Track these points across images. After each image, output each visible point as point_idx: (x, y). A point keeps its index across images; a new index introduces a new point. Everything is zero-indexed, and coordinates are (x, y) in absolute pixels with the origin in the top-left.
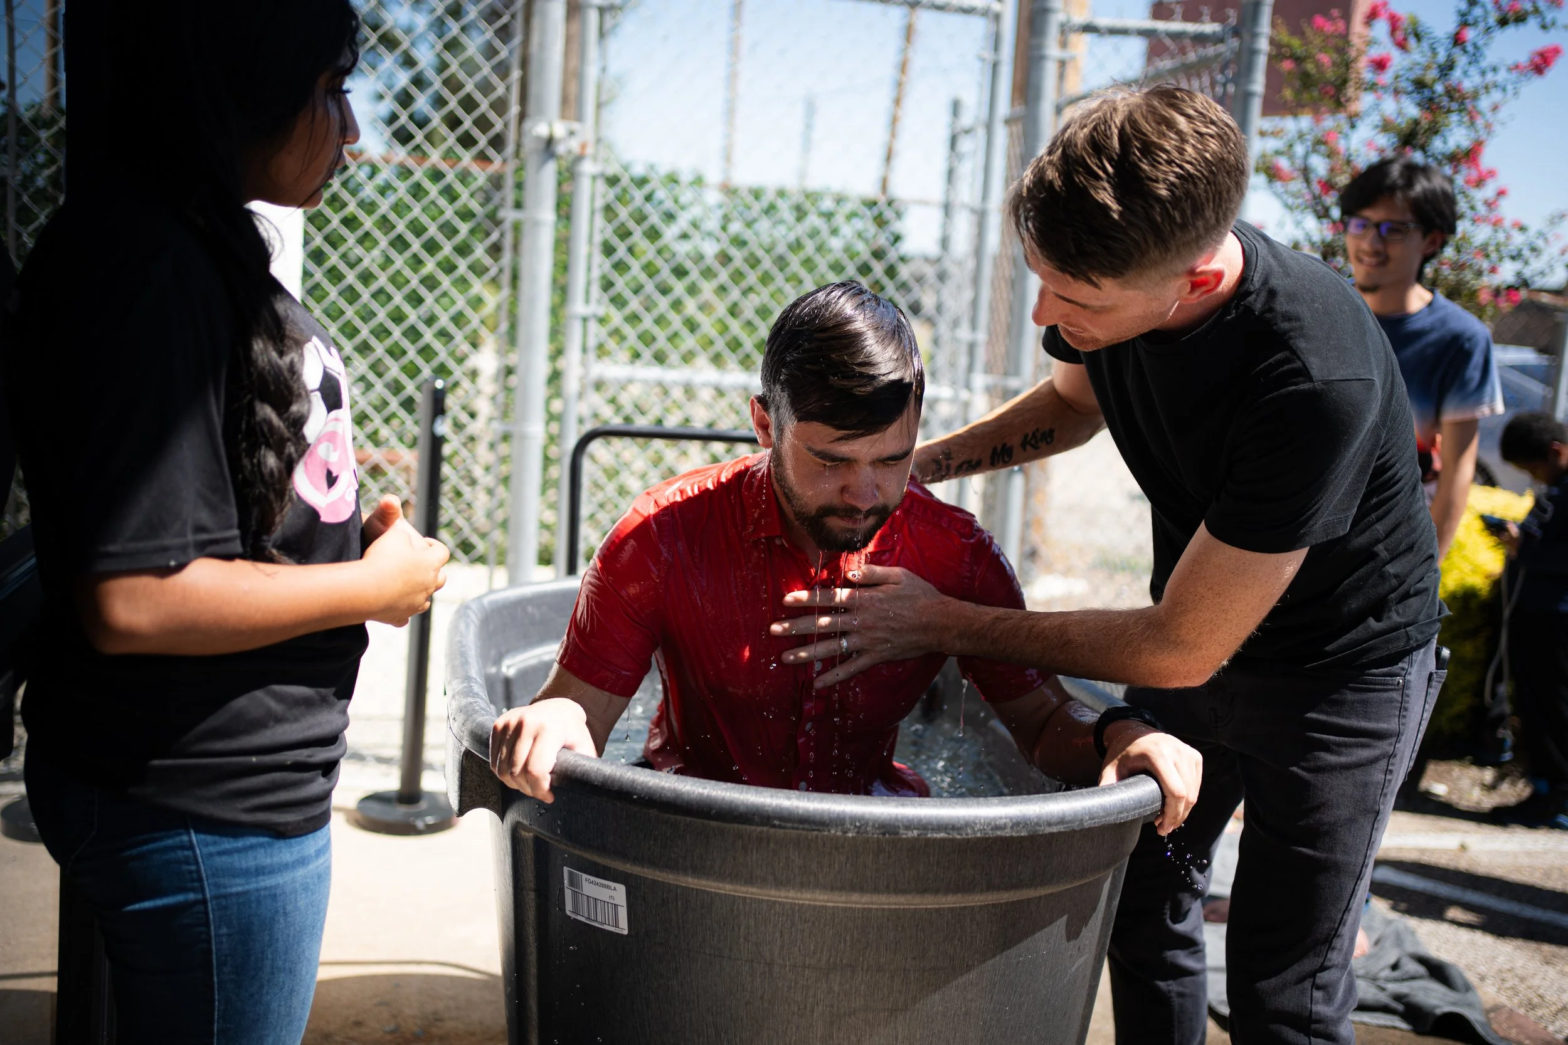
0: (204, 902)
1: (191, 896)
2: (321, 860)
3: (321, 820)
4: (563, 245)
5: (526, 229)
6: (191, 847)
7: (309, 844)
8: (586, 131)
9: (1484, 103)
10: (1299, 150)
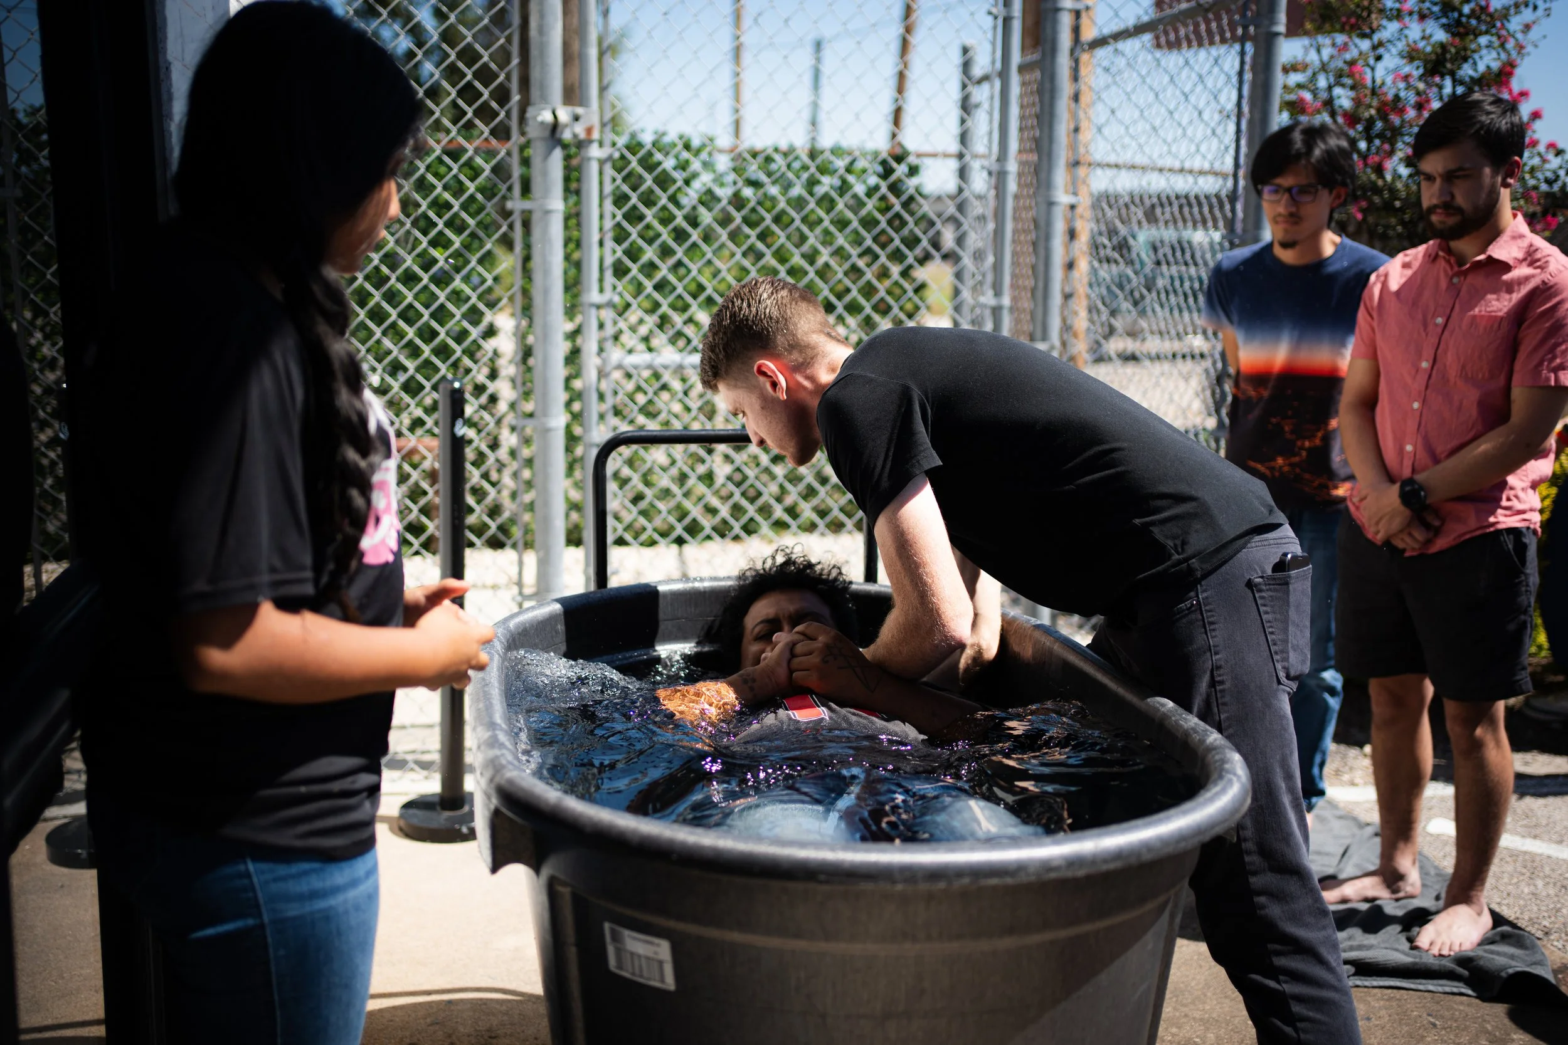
0: (262, 926)
1: (250, 922)
2: (370, 881)
3: (369, 843)
4: (574, 219)
5: (536, 218)
6: (248, 875)
7: (360, 866)
8: (592, 114)
9: (1515, 24)
10: (1322, 83)
